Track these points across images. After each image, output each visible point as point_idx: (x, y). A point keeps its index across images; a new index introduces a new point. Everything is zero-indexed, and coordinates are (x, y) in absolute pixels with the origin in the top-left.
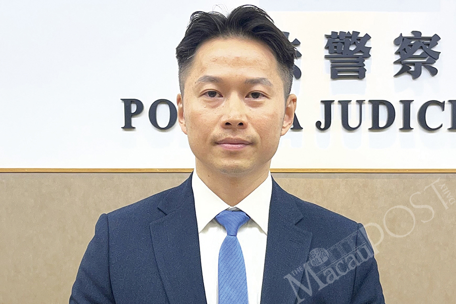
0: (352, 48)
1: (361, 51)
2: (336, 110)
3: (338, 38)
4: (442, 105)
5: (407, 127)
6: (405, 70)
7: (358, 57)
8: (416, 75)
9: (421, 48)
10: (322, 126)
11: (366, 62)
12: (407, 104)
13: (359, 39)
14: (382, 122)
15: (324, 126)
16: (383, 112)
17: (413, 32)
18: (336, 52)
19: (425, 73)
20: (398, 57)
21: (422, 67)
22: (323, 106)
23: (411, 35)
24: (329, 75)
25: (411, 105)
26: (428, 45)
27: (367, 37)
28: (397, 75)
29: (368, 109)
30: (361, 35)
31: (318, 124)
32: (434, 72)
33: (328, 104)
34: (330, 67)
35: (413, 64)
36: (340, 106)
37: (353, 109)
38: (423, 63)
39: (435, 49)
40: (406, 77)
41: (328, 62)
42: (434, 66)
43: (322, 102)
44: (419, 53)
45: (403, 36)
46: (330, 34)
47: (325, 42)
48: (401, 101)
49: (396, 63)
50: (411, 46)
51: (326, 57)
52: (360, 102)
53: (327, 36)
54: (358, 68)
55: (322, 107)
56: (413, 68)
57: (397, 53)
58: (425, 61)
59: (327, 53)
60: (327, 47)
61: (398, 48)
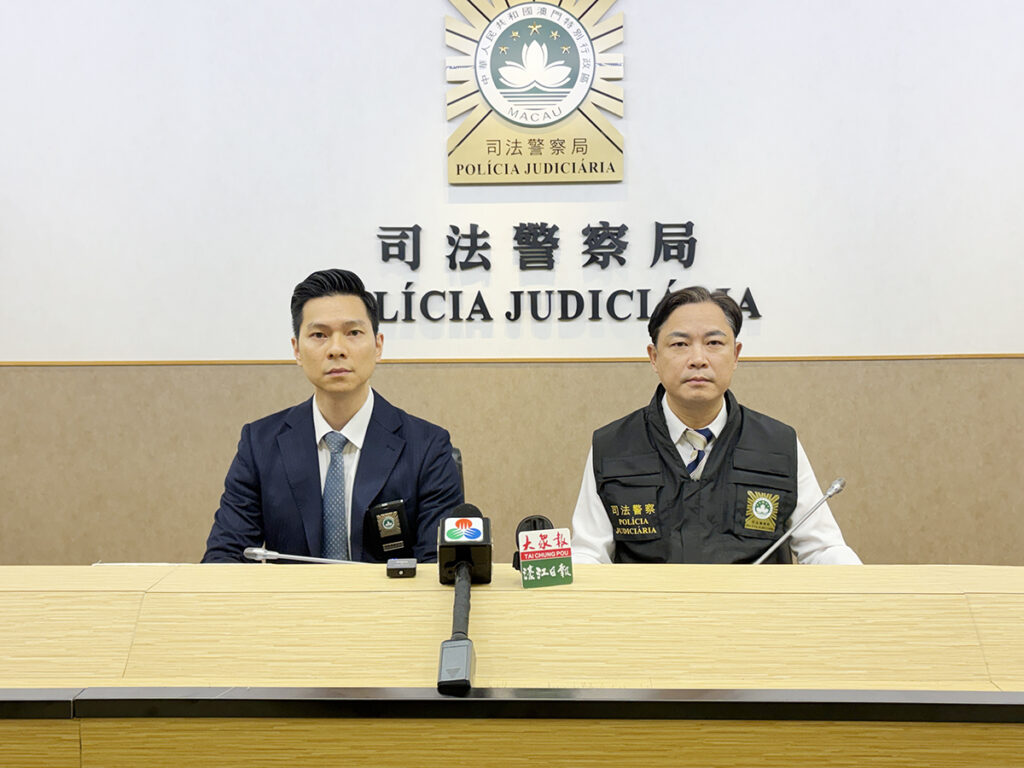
0: (541, 239)
1: (548, 242)
2: (526, 301)
3: (526, 229)
4: (631, 294)
5: (595, 317)
6: (593, 260)
7: (546, 248)
8: (604, 265)
9: (609, 238)
10: (512, 317)
11: (555, 253)
12: (595, 294)
13: (547, 230)
14: (571, 312)
15: (514, 316)
16: (572, 302)
17: (601, 222)
18: (524, 243)
19: (613, 261)
20: (586, 247)
21: (611, 257)
22: (513, 296)
23: (601, 226)
24: (518, 266)
25: (600, 295)
26: (616, 234)
27: (555, 228)
28: (585, 265)
29: (557, 300)
30: (550, 226)
31: (508, 315)
32: (622, 262)
33: (517, 295)
34: (519, 258)
35: (601, 254)
36: (529, 297)
37: (542, 300)
38: (611, 253)
39: (623, 239)
40: (595, 267)
41: (517, 252)
42: (621, 256)
43: (512, 292)
44: (607, 242)
45: (592, 226)
46: (518, 225)
47: (513, 233)
48: (590, 291)
49: (584, 253)
50: (599, 236)
51: (515, 248)
52: (550, 293)
53: (515, 228)
54: (546, 259)
55: (512, 298)
56: (601, 258)
57: (585, 243)
58: (613, 250)
59: (516, 244)
60: (515, 239)
61: (586, 238)
